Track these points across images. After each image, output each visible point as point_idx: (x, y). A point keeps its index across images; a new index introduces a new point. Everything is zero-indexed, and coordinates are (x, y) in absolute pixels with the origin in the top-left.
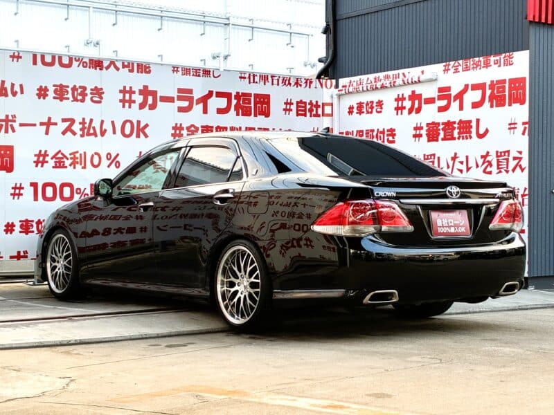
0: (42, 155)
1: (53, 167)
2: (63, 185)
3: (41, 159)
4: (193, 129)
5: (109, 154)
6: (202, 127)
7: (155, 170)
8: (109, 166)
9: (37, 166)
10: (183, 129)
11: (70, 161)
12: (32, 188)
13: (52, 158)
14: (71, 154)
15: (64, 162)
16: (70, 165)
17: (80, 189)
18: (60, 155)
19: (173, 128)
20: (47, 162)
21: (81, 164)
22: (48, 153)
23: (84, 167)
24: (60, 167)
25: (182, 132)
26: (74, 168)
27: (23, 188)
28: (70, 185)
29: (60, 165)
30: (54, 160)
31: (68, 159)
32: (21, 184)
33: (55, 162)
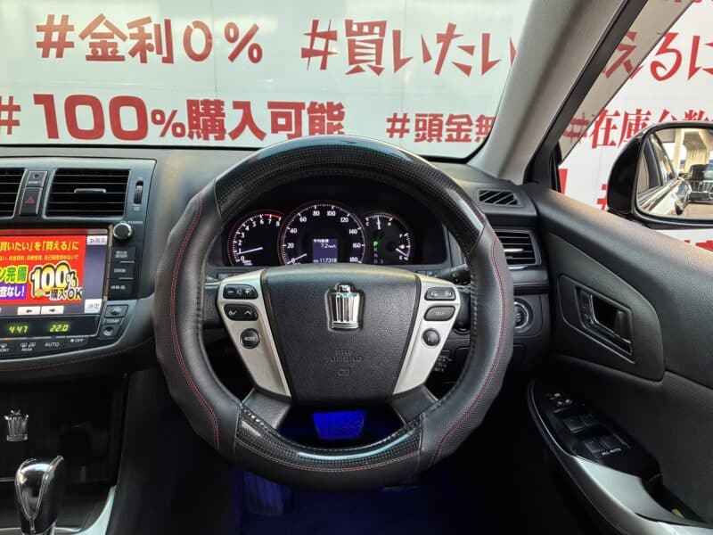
0: (56, 28)
1: (89, 58)
2: (118, 103)
3: (55, 37)
5: (231, 26)
7: (353, 66)
8: (233, 57)
9: (46, 55)
11: (132, 43)
12: (41, 107)
13: (83, 36)
14: (131, 26)
15: (116, 44)
16: (133, 53)
17: (161, 113)
18: (102, 29)
20: (71, 45)
21: (159, 52)
22: (70, 23)
23: (169, 59)
24: (105, 58)
26: (144, 60)
27: (18, 108)
28: (138, 104)
29: (105, 52)
30: (89, 39)
31: (124, 38)
32: (11, 99)
33: (92, 45)
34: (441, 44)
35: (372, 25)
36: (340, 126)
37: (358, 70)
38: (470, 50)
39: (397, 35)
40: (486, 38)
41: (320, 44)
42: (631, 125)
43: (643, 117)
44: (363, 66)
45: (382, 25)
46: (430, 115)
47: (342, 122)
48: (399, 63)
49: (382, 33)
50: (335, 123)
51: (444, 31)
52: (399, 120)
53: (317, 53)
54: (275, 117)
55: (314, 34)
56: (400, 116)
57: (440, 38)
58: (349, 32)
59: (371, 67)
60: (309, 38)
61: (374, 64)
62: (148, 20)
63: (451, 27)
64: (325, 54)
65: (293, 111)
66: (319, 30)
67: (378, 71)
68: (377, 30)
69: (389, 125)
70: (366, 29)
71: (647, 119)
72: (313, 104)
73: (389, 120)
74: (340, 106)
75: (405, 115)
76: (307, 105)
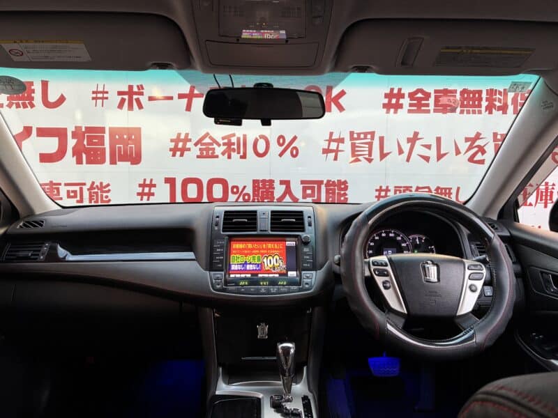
0: (181, 140)
1: (198, 157)
2: (212, 182)
3: (180, 145)
4: (420, 95)
5: (281, 137)
6: (436, 91)
8: (281, 155)
9: (174, 155)
10: (403, 96)
11: (223, 148)
12: (168, 185)
13: (196, 144)
14: (223, 138)
15: (214, 149)
16: (223, 154)
17: (237, 187)
18: (207, 140)
19: (386, 96)
20: (189, 149)
21: (239, 153)
22: (189, 137)
23: (244, 157)
24: (207, 157)
25: (401, 101)
26: (229, 157)
27: (155, 186)
28: (223, 182)
29: (207, 152)
30: (199, 146)
31: (219, 145)
32: (151, 180)
33: (200, 149)
34: (410, 144)
35: (366, 134)
36: (345, 194)
37: (358, 160)
38: (428, 147)
39: (382, 139)
40: (439, 140)
41: (333, 146)
42: (542, 192)
43: (550, 187)
44: (360, 158)
45: (373, 134)
46: (404, 187)
47: (347, 192)
48: (383, 156)
49: (373, 138)
50: (342, 192)
51: (412, 136)
52: (383, 190)
53: (332, 151)
54: (304, 189)
55: (330, 140)
56: (384, 188)
57: (409, 140)
58: (352, 138)
59: (366, 158)
60: (327, 142)
61: (367, 156)
62: (234, 135)
63: (416, 134)
64: (337, 151)
65: (316, 186)
66: (333, 138)
67: (370, 160)
68: (369, 136)
69: (377, 193)
70: (362, 136)
71: (553, 188)
72: (328, 181)
73: (377, 190)
74: (345, 182)
75: (387, 187)
76: (325, 182)
